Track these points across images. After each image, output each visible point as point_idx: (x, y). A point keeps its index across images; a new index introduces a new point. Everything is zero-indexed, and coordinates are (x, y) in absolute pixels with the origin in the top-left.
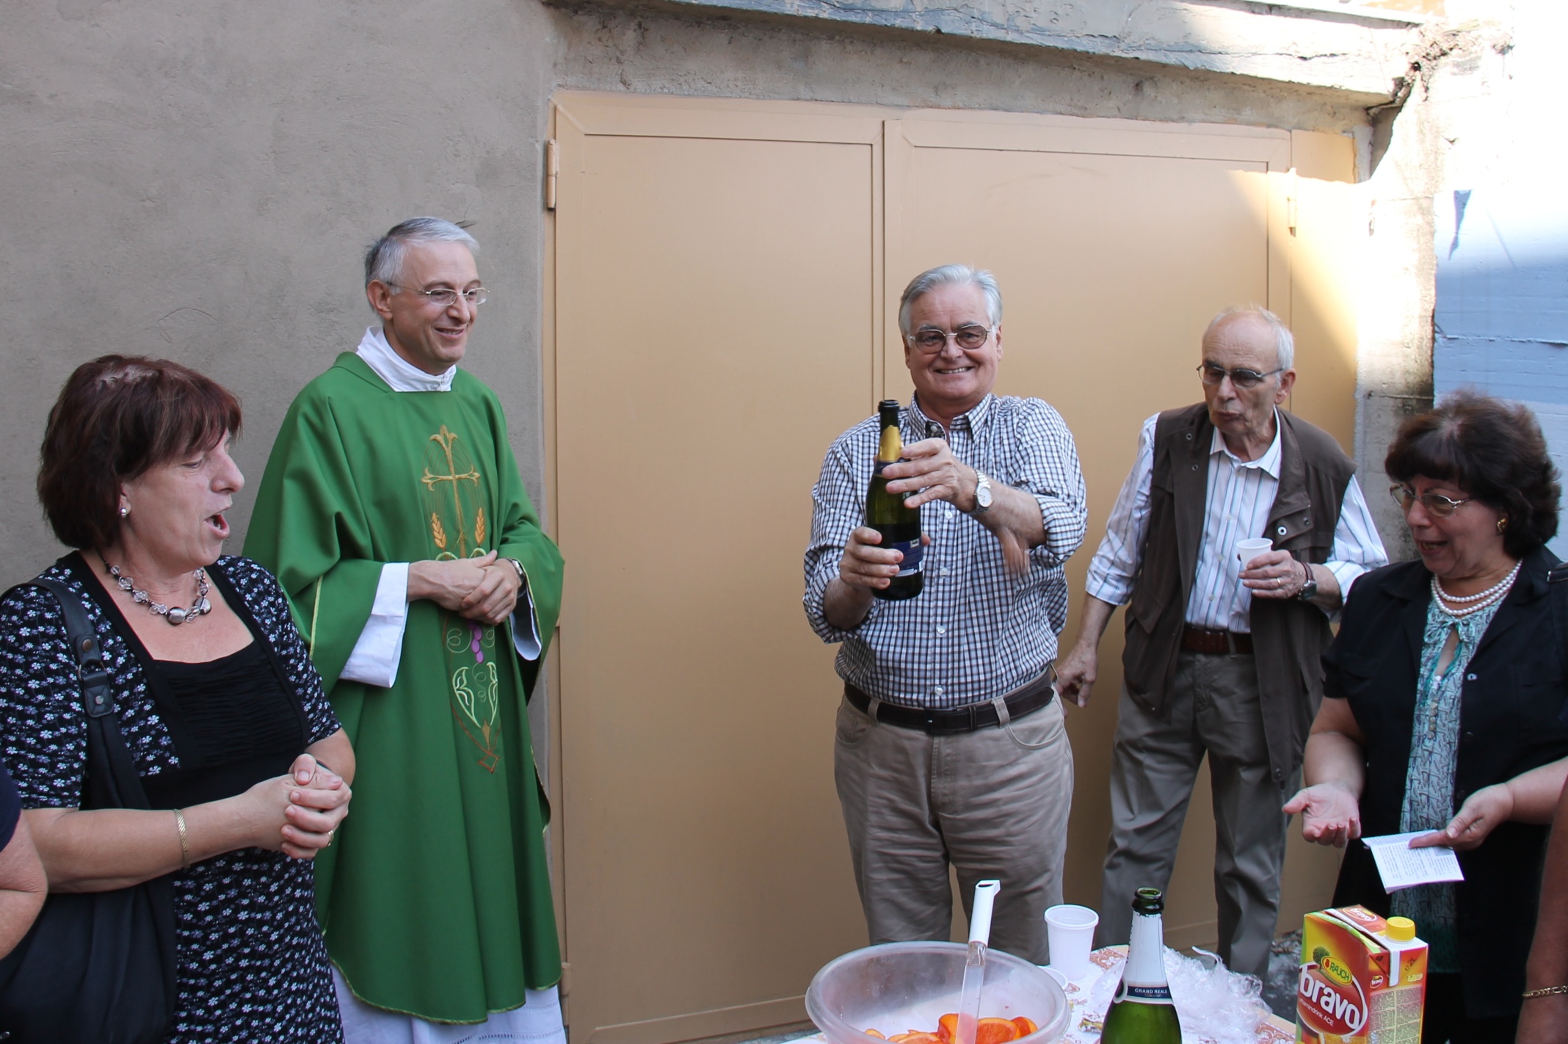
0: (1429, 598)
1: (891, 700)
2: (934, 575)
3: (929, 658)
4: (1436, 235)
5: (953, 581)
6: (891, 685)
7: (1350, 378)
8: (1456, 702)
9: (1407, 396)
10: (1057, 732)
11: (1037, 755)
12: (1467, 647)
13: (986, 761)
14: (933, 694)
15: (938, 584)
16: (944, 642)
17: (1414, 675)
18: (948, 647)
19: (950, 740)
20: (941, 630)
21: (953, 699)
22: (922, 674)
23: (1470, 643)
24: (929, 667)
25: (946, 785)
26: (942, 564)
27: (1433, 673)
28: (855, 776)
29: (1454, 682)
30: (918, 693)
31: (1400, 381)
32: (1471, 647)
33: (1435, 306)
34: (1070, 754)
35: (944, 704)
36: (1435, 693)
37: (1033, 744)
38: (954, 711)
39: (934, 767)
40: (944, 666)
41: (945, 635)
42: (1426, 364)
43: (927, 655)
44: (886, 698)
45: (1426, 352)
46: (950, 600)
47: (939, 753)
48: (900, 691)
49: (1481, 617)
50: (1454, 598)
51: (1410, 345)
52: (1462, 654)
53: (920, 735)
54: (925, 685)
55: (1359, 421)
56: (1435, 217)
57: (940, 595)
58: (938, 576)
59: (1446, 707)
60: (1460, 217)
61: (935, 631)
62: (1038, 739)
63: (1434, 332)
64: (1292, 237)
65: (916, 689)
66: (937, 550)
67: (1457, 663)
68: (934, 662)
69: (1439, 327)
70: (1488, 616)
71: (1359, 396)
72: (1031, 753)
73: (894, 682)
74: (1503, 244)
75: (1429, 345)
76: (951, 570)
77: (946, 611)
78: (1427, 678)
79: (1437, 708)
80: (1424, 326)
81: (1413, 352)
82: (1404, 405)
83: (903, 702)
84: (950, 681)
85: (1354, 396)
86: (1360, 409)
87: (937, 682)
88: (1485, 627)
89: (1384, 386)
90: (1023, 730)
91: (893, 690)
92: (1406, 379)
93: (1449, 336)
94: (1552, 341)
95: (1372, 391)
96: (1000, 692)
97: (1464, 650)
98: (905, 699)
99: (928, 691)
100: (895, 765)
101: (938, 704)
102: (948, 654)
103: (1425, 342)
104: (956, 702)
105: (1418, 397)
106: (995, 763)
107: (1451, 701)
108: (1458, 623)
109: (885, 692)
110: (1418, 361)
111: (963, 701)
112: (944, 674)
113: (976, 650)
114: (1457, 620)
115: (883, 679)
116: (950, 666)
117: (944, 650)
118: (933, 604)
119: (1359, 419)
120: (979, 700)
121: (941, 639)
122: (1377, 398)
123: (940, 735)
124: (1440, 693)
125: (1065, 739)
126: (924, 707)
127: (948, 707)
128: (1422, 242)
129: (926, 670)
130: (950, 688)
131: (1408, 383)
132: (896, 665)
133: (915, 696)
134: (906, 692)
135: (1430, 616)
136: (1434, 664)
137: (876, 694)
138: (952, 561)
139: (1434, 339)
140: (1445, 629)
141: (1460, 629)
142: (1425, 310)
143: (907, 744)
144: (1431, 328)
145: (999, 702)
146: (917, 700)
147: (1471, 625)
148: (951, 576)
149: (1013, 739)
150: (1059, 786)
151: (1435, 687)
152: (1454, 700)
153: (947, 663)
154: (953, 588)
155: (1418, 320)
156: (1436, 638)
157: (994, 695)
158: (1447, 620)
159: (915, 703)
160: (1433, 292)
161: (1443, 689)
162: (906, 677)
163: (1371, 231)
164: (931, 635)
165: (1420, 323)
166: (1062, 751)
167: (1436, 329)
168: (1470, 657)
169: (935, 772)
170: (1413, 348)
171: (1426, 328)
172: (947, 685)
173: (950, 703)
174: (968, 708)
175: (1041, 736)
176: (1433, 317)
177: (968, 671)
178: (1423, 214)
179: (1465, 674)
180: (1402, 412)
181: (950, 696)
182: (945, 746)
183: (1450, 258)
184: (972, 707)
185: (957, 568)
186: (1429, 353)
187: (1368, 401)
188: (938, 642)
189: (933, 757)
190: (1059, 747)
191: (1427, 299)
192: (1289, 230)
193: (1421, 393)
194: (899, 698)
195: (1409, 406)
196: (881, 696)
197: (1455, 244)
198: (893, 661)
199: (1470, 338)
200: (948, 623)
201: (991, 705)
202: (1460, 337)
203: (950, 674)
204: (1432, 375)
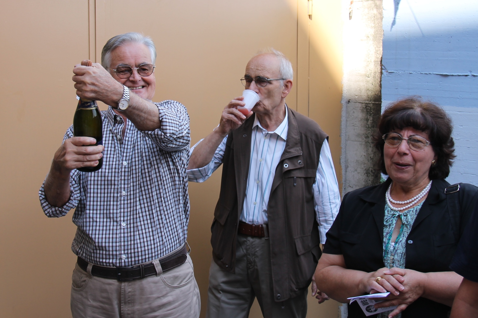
0: (384, 202)
1: (99, 263)
2: (118, 196)
3: (118, 239)
4: (383, 19)
5: (129, 198)
6: (98, 255)
7: (339, 93)
8: (403, 255)
9: (368, 102)
10: (189, 278)
11: (177, 291)
12: (407, 227)
13: (150, 294)
14: (121, 259)
15: (121, 200)
16: (126, 231)
17: (380, 241)
18: (128, 233)
19: (130, 284)
20: (124, 224)
21: (131, 261)
22: (114, 248)
23: (408, 225)
24: (118, 244)
25: (129, 308)
26: (123, 189)
27: (391, 241)
28: (81, 307)
29: (402, 245)
30: (113, 259)
31: (364, 95)
32: (409, 227)
33: (382, 56)
34: (197, 290)
35: (127, 264)
36: (392, 251)
37: (176, 285)
38: (132, 267)
39: (122, 299)
40: (126, 243)
41: (126, 227)
42: (378, 86)
43: (116, 238)
44: (96, 263)
45: (378, 80)
46: (127, 208)
47: (125, 291)
48: (103, 258)
49: (413, 211)
50: (398, 202)
51: (370, 76)
52: (404, 231)
53: (114, 282)
54: (116, 255)
55: (344, 115)
56: (383, 10)
57: (122, 206)
58: (121, 196)
59: (398, 258)
60: (396, 9)
61: (120, 225)
62: (178, 283)
63: (382, 69)
64: (310, 20)
65: (111, 257)
66: (119, 182)
67: (402, 235)
68: (121, 242)
69: (384, 67)
70: (416, 210)
71: (343, 102)
72: (175, 290)
73: (100, 254)
74: (418, 24)
75: (379, 76)
76: (128, 192)
77: (126, 214)
78: (387, 244)
79: (393, 259)
80: (377, 66)
81: (371, 79)
82: (366, 107)
83: (105, 264)
84: (129, 251)
85: (341, 102)
86: (344, 109)
87: (123, 252)
88: (415, 216)
89: (356, 97)
90: (170, 278)
91: (99, 258)
92: (367, 93)
93: (389, 71)
94: (441, 74)
95: (350, 100)
96: (156, 257)
97: (405, 228)
98: (106, 262)
99: (118, 257)
100: (101, 299)
101: (123, 264)
102: (128, 237)
103: (377, 74)
104: (133, 263)
105: (373, 102)
106: (155, 295)
107: (401, 254)
108: (401, 215)
109: (95, 259)
110: (374, 84)
111: (137, 262)
112: (126, 248)
113: (143, 234)
114: (400, 213)
115: (94, 253)
116: (129, 243)
117: (126, 235)
118: (118, 211)
119: (344, 114)
120: (146, 262)
121: (124, 229)
122: (353, 103)
123: (125, 281)
124: (395, 251)
125: (194, 282)
126: (116, 266)
127: (129, 266)
128: (376, 23)
129: (116, 246)
130: (129, 255)
131: (368, 95)
132: (100, 244)
133: (111, 261)
134: (106, 259)
135: (386, 212)
136: (390, 236)
137: (91, 261)
138: (128, 187)
139: (381, 73)
140: (395, 218)
141: (403, 218)
142: (377, 58)
143: (107, 287)
144: (380, 67)
145: (156, 262)
146: (112, 263)
147: (408, 215)
148: (127, 196)
149: (164, 282)
150: (190, 308)
151: (392, 248)
152: (402, 254)
153: (128, 241)
154: (129, 201)
155: (373, 63)
156: (390, 222)
157: (154, 258)
158: (395, 213)
159: (111, 265)
160: (381, 49)
161: (396, 249)
162: (106, 251)
163: (350, 17)
164: (118, 227)
165: (375, 65)
166: (192, 289)
167: (383, 67)
168: (409, 232)
169: (123, 302)
170: (371, 77)
171: (378, 67)
172: (128, 253)
173: (130, 263)
174: (139, 266)
175: (180, 280)
176: (381, 61)
177: (139, 246)
178: (377, 8)
179: (407, 241)
180: (365, 110)
181: (130, 260)
182: (127, 287)
183: (391, 31)
184: (142, 265)
185: (130, 191)
186: (379, 80)
187: (348, 105)
188: (122, 231)
189: (122, 294)
190: (191, 286)
191: (378, 52)
192: (308, 16)
193: (375, 101)
194: (102, 262)
195: (369, 107)
196: (93, 262)
197: (394, 23)
198: (98, 242)
199: (400, 72)
200: (127, 220)
201: (152, 264)
202: (395, 72)
203: (129, 247)
204: (381, 91)
